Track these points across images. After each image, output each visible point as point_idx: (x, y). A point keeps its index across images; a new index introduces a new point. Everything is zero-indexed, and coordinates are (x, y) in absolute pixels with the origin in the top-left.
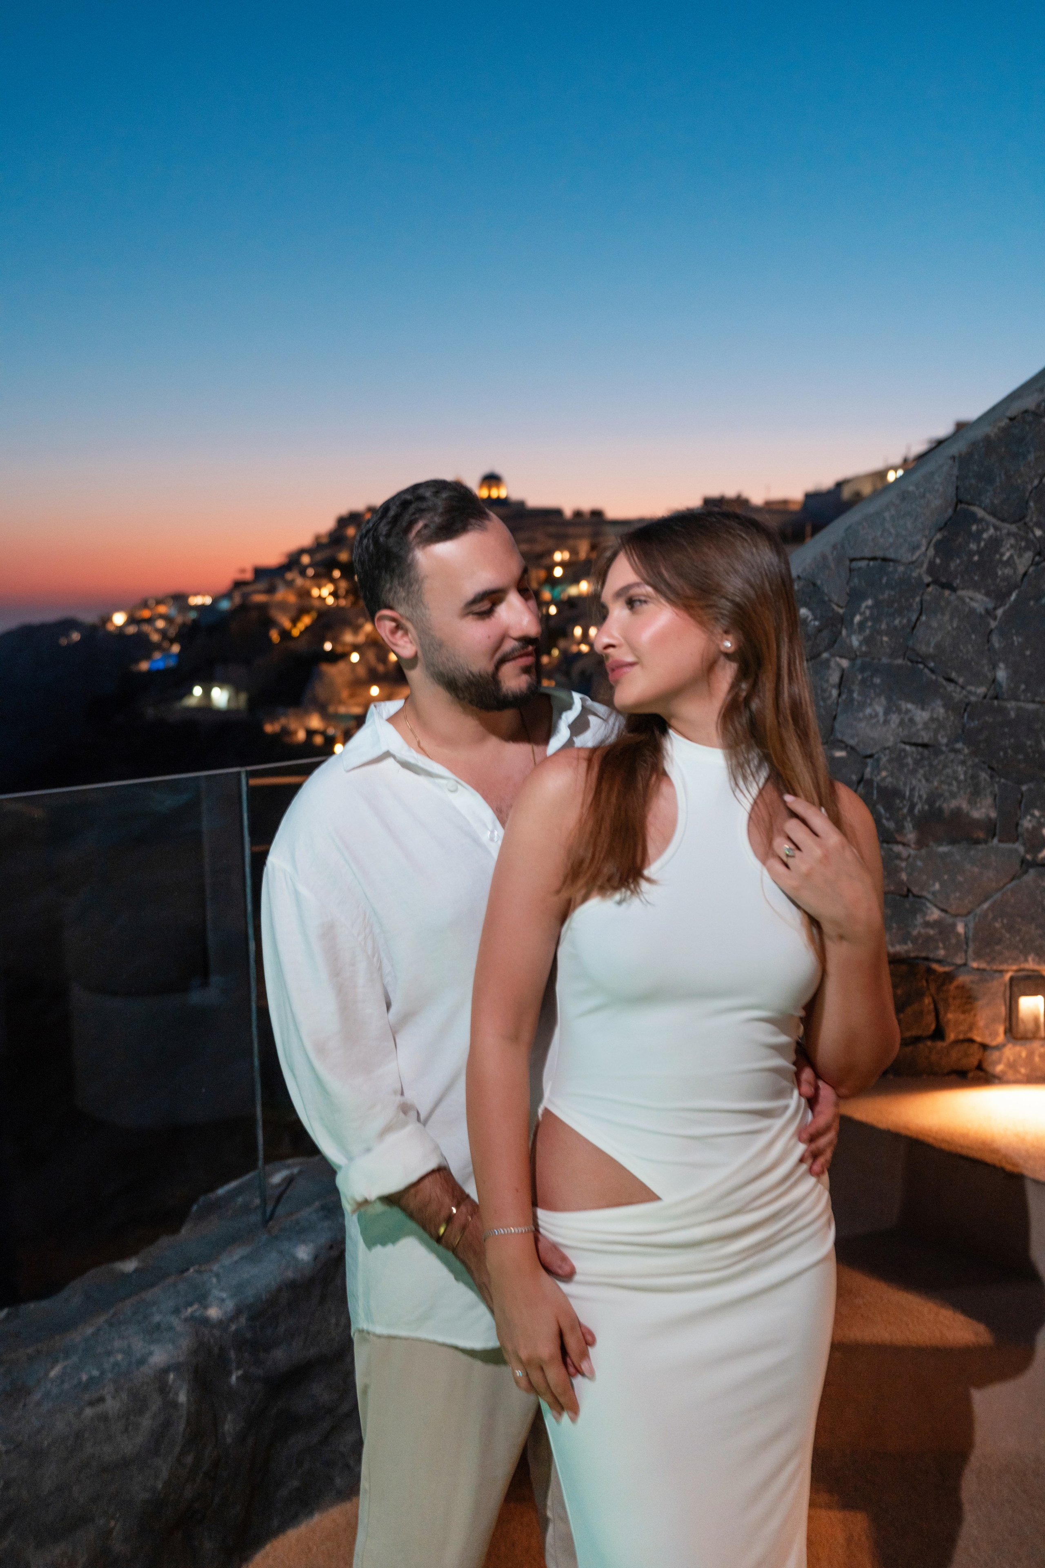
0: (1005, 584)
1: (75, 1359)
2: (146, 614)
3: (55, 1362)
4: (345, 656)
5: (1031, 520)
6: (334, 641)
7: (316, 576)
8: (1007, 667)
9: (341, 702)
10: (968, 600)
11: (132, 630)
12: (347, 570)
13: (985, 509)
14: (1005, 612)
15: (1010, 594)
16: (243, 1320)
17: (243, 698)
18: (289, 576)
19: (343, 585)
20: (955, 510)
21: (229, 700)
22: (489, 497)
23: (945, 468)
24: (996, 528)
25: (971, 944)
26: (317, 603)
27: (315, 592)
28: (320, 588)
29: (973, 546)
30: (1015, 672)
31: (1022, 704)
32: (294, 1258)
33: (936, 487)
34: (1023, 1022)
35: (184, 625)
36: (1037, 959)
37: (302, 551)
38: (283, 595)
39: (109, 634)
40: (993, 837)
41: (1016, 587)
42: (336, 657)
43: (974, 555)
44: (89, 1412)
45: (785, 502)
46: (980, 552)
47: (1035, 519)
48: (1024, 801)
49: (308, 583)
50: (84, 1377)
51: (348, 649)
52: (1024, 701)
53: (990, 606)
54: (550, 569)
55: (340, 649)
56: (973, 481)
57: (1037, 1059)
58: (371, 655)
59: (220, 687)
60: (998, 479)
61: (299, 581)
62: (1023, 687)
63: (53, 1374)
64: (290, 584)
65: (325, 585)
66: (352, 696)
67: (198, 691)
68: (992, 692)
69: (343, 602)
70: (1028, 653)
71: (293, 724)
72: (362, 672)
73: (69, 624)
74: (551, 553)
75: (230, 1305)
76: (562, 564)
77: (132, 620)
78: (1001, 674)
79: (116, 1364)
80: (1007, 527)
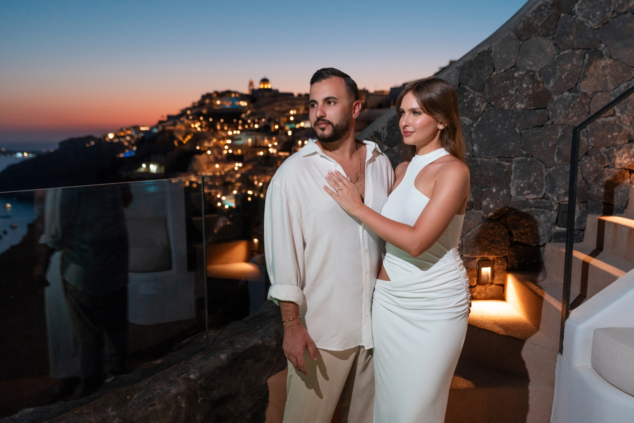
0: (477, 114)
1: (143, 392)
2: (122, 134)
3: (136, 393)
4: (205, 152)
5: (486, 91)
6: (201, 145)
7: (193, 119)
8: (477, 145)
9: (203, 171)
10: (463, 121)
11: (116, 140)
12: (206, 117)
13: (469, 87)
14: (477, 125)
15: (479, 119)
16: (203, 380)
17: (163, 168)
18: (182, 119)
19: (204, 123)
20: (459, 87)
21: (157, 169)
22: (264, 88)
23: (455, 72)
24: (474, 94)
25: (464, 248)
26: (193, 130)
27: (193, 126)
28: (194, 124)
29: (465, 100)
30: (480, 147)
31: (482, 159)
32: (221, 359)
33: (452, 78)
34: (483, 277)
35: (138, 139)
36: (488, 253)
37: (187, 109)
38: (179, 127)
39: (107, 142)
40: (472, 208)
41: (481, 116)
42: (200, 152)
43: (466, 104)
44: (150, 409)
45: (382, 92)
46: (467, 103)
47: (487, 91)
48: (483, 195)
49: (190, 122)
50: (147, 397)
51: (206, 149)
52: (483, 158)
53: (471, 122)
54: (288, 117)
55: (203, 149)
56: (465, 77)
57: (488, 291)
58: (216, 152)
59: (153, 164)
60: (474, 76)
61: (186, 121)
62: (483, 153)
63: (135, 397)
64: (182, 122)
65: (197, 123)
66: (208, 168)
67: (144, 166)
68: (472, 154)
69: (204, 130)
70: (485, 140)
71: (183, 179)
72: (212, 158)
73: (90, 138)
74: (289, 111)
75: (198, 374)
76: (293, 115)
77: (116, 137)
78: (475, 148)
79: (158, 393)
80: (477, 94)
